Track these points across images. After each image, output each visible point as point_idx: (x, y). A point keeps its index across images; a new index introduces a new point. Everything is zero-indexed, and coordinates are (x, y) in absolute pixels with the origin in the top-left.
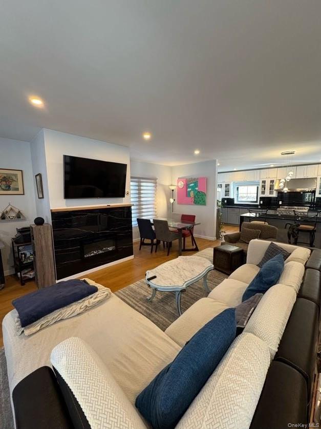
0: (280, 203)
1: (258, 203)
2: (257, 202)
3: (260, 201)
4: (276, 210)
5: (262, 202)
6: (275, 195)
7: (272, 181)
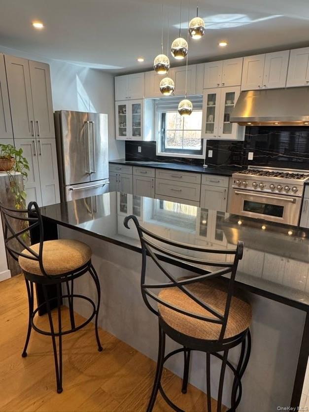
0: (251, 156)
1: (203, 157)
2: (200, 152)
3: (208, 149)
4: (231, 176)
5: (210, 155)
6: (235, 134)
7: (230, 96)
